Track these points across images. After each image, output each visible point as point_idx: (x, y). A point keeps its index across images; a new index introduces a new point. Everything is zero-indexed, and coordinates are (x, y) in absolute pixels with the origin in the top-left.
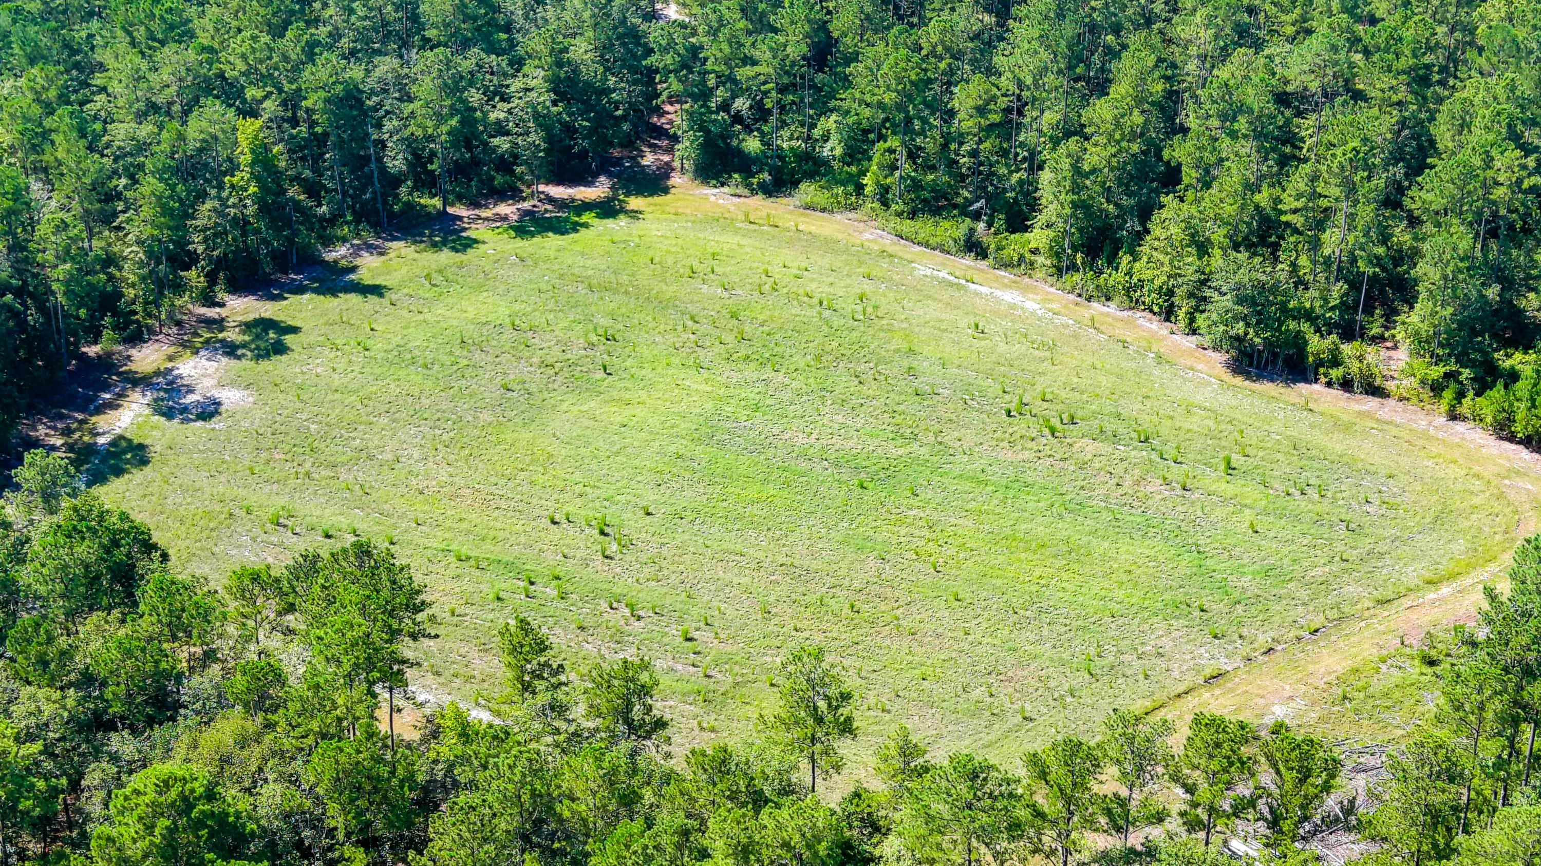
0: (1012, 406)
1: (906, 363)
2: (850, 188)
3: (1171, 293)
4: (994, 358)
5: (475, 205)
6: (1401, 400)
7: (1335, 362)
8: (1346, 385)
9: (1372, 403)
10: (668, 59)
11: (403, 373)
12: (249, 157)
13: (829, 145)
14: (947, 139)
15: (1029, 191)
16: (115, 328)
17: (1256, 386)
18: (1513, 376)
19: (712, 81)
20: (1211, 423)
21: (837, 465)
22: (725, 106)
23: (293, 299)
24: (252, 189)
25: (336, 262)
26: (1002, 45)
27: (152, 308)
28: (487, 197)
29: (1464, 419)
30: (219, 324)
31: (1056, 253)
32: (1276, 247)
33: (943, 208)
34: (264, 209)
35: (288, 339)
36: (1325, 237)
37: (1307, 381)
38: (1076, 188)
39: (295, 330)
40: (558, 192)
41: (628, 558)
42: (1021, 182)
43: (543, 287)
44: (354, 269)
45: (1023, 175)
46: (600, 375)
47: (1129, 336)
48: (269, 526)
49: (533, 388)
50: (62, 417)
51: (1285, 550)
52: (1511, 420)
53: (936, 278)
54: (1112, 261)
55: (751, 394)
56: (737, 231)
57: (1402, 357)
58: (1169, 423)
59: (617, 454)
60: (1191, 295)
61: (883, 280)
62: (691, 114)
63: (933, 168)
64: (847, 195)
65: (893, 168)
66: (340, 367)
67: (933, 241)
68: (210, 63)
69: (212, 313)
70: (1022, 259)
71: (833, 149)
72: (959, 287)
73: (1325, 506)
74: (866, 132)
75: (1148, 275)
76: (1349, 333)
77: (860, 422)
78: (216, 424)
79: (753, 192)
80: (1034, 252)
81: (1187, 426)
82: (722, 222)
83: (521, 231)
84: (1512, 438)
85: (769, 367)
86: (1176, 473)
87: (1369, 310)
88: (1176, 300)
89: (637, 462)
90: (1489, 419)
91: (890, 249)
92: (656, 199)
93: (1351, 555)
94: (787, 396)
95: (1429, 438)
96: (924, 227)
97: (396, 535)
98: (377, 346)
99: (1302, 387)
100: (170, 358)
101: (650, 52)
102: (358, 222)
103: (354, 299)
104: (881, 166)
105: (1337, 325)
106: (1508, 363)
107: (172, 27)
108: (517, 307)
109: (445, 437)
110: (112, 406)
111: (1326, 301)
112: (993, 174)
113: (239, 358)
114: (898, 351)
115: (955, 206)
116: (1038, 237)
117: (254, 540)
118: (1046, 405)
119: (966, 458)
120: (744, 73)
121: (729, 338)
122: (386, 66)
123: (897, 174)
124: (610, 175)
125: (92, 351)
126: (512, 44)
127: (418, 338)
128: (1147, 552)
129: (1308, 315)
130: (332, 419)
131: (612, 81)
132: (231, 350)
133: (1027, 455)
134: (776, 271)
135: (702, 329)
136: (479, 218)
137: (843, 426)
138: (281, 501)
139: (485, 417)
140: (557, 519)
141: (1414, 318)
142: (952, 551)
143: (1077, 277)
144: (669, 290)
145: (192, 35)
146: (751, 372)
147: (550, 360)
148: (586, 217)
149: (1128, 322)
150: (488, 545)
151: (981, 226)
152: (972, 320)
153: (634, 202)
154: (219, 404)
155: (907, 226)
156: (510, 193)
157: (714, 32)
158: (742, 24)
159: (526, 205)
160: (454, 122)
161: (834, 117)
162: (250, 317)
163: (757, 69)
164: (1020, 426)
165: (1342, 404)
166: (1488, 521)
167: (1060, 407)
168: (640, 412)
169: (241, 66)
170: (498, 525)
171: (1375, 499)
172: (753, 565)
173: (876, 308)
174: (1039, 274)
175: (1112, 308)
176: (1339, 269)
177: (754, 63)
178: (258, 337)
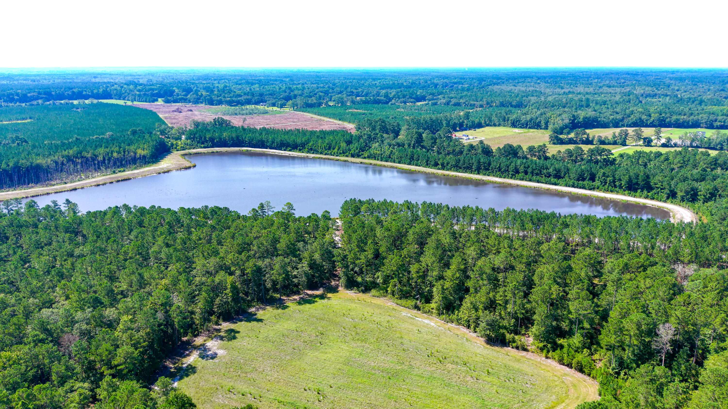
0: (429, 354)
1: (400, 341)
2: (385, 291)
3: (469, 321)
4: (423, 339)
5: (288, 296)
6: (532, 352)
7: (514, 342)
8: (517, 348)
9: (524, 353)
10: (339, 258)
11: (267, 344)
12: (230, 286)
13: (379, 280)
14: (409, 279)
15: (430, 292)
16: (191, 333)
17: (493, 348)
18: (562, 347)
19: (349, 264)
20: (482, 359)
21: (383, 372)
22: (352, 270)
23: (239, 323)
24: (230, 294)
25: (251, 312)
26: (422, 255)
27: (202, 327)
28: (292, 293)
29: (550, 358)
30: (219, 330)
31: (438, 309)
32: (495, 308)
33: (408, 296)
34: (233, 300)
35: (237, 335)
36: (508, 306)
37: (507, 347)
38: (443, 293)
39: (238, 332)
40: (310, 292)
41: (325, 401)
42: (428, 290)
43: (305, 319)
44: (256, 314)
45: (428, 288)
46: (319, 345)
47: (459, 333)
48: (227, 392)
49: (301, 349)
50: (174, 358)
51: (506, 399)
52: (563, 359)
53: (407, 316)
54: (453, 312)
55: (359, 350)
56: (355, 303)
57: (531, 340)
58: (471, 359)
59: (323, 369)
60: (474, 322)
61: (395, 316)
62: (344, 272)
63: (405, 286)
64: (383, 293)
65: (395, 286)
66: (250, 343)
67: (406, 306)
68: (222, 261)
69: (217, 327)
70: (429, 311)
71: (380, 281)
72: (413, 319)
73: (515, 385)
74: (388, 276)
75: (463, 316)
76: (517, 333)
77: (388, 359)
78: (216, 360)
79: (360, 292)
80: (433, 309)
81: (476, 360)
82: (352, 300)
83: (300, 303)
84: (563, 364)
85: (364, 342)
86: (474, 374)
87: (521, 326)
88: (470, 323)
89: (328, 371)
90: (557, 359)
91: (395, 308)
92: (335, 294)
93: (525, 400)
94: (369, 351)
95: (541, 364)
96: (403, 302)
97: (262, 394)
98: (261, 336)
99: (505, 348)
100: (205, 341)
101: (334, 256)
102: (258, 301)
103: (255, 323)
104: (392, 286)
105: (513, 331)
106: (559, 342)
107: (214, 252)
108: (298, 325)
109: (277, 364)
110: (188, 355)
111: (510, 324)
112: (421, 288)
113: (223, 340)
114: (398, 337)
115: (411, 296)
116: (433, 305)
117: (223, 396)
118: (438, 353)
119: (417, 370)
120: (357, 262)
121: (353, 333)
122: (267, 261)
123: (396, 287)
124: (323, 287)
125: (185, 339)
126: (299, 255)
127: (271, 334)
128: (468, 399)
129: (505, 328)
130: (247, 358)
131: (324, 263)
132: (222, 338)
133: (434, 369)
134: (366, 314)
135: (347, 331)
136: (289, 300)
137: (384, 360)
138: (231, 384)
139: (288, 357)
140: (306, 388)
141: (534, 330)
142: (415, 399)
143: (444, 316)
144: (338, 320)
145: (219, 254)
146: (359, 343)
147: (306, 340)
148: (316, 300)
149: (458, 329)
150: (287, 397)
151: (418, 302)
152: (417, 328)
153: (329, 295)
154: (217, 354)
155: (399, 302)
156: (297, 293)
157: (350, 252)
158: (357, 250)
159: (301, 296)
160: (284, 276)
161: (380, 273)
162: (227, 329)
163: (361, 261)
164: (432, 360)
165: (517, 353)
166: (560, 390)
167: (442, 354)
168: (329, 355)
169: (230, 261)
170: (290, 391)
171: (528, 382)
172: (360, 404)
173: (392, 324)
174: (434, 315)
175: (453, 325)
176: (512, 315)
177: (360, 259)
178: (229, 334)
